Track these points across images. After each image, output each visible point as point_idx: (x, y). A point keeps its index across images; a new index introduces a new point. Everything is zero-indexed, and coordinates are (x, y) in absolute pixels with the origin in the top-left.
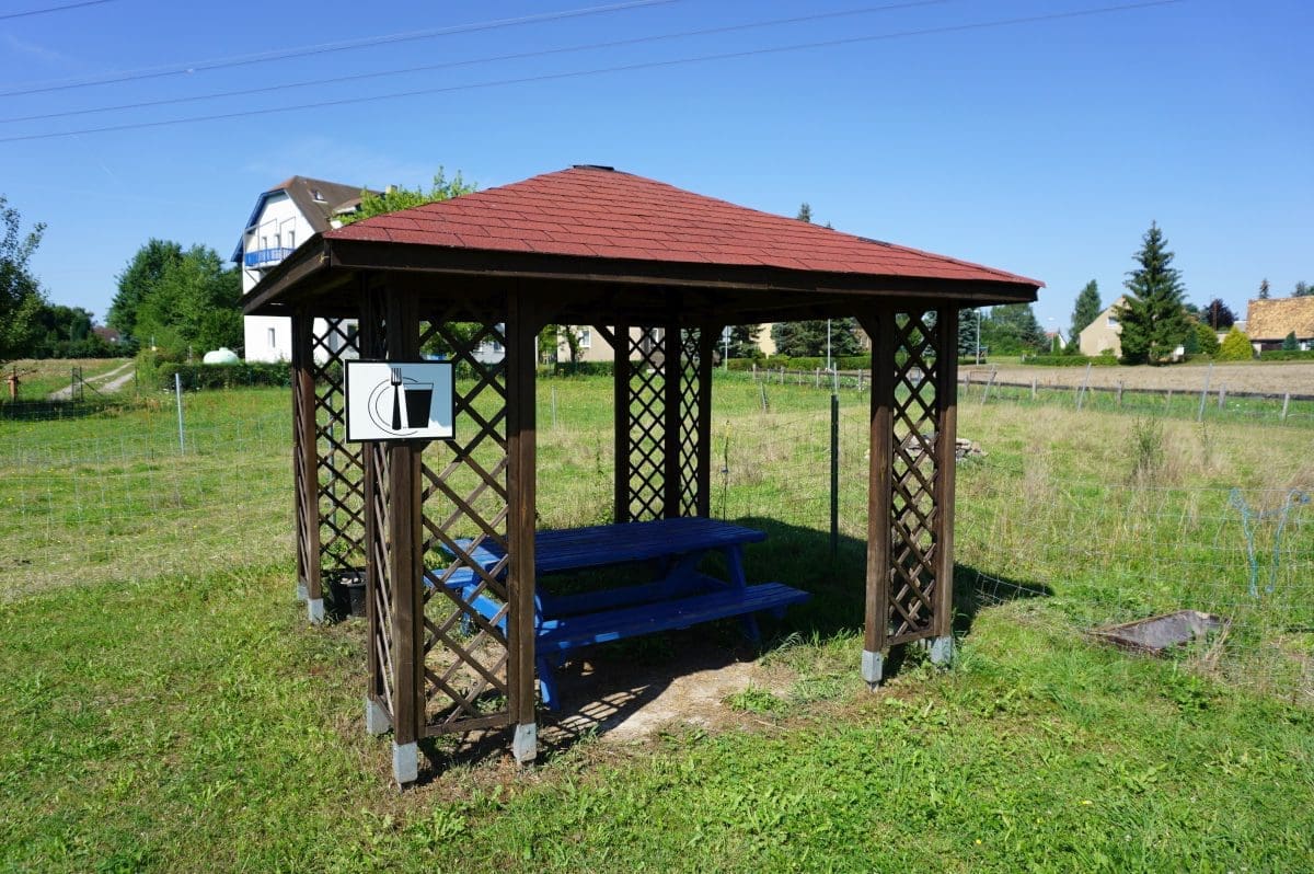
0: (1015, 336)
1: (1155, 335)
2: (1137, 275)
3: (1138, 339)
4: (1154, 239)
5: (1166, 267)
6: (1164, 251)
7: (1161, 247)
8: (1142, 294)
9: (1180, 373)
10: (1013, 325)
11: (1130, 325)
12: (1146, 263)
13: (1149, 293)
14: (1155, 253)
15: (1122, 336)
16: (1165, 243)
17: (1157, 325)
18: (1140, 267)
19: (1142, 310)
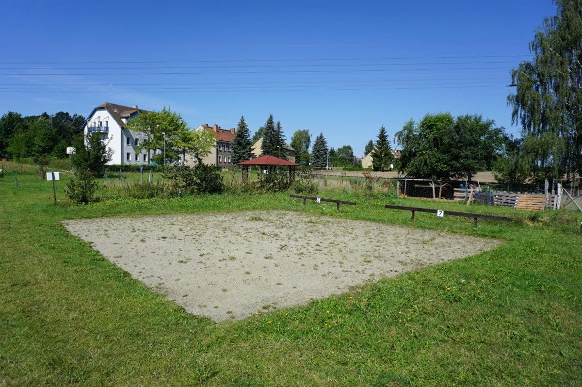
0: (346, 159)
1: (383, 162)
2: (378, 142)
3: (378, 162)
4: (383, 131)
5: (387, 140)
6: (385, 135)
7: (385, 133)
8: (379, 148)
9: (389, 174)
10: (344, 155)
11: (375, 158)
12: (380, 138)
13: (381, 148)
14: (383, 135)
15: (373, 162)
16: (386, 132)
17: (384, 158)
18: (378, 139)
19: (379, 153)
